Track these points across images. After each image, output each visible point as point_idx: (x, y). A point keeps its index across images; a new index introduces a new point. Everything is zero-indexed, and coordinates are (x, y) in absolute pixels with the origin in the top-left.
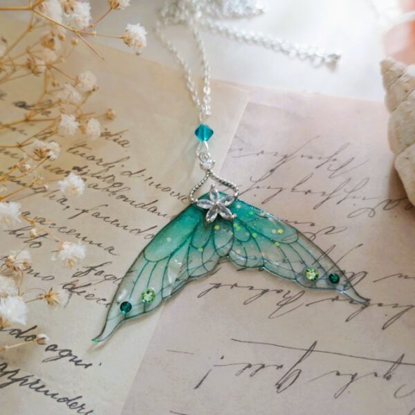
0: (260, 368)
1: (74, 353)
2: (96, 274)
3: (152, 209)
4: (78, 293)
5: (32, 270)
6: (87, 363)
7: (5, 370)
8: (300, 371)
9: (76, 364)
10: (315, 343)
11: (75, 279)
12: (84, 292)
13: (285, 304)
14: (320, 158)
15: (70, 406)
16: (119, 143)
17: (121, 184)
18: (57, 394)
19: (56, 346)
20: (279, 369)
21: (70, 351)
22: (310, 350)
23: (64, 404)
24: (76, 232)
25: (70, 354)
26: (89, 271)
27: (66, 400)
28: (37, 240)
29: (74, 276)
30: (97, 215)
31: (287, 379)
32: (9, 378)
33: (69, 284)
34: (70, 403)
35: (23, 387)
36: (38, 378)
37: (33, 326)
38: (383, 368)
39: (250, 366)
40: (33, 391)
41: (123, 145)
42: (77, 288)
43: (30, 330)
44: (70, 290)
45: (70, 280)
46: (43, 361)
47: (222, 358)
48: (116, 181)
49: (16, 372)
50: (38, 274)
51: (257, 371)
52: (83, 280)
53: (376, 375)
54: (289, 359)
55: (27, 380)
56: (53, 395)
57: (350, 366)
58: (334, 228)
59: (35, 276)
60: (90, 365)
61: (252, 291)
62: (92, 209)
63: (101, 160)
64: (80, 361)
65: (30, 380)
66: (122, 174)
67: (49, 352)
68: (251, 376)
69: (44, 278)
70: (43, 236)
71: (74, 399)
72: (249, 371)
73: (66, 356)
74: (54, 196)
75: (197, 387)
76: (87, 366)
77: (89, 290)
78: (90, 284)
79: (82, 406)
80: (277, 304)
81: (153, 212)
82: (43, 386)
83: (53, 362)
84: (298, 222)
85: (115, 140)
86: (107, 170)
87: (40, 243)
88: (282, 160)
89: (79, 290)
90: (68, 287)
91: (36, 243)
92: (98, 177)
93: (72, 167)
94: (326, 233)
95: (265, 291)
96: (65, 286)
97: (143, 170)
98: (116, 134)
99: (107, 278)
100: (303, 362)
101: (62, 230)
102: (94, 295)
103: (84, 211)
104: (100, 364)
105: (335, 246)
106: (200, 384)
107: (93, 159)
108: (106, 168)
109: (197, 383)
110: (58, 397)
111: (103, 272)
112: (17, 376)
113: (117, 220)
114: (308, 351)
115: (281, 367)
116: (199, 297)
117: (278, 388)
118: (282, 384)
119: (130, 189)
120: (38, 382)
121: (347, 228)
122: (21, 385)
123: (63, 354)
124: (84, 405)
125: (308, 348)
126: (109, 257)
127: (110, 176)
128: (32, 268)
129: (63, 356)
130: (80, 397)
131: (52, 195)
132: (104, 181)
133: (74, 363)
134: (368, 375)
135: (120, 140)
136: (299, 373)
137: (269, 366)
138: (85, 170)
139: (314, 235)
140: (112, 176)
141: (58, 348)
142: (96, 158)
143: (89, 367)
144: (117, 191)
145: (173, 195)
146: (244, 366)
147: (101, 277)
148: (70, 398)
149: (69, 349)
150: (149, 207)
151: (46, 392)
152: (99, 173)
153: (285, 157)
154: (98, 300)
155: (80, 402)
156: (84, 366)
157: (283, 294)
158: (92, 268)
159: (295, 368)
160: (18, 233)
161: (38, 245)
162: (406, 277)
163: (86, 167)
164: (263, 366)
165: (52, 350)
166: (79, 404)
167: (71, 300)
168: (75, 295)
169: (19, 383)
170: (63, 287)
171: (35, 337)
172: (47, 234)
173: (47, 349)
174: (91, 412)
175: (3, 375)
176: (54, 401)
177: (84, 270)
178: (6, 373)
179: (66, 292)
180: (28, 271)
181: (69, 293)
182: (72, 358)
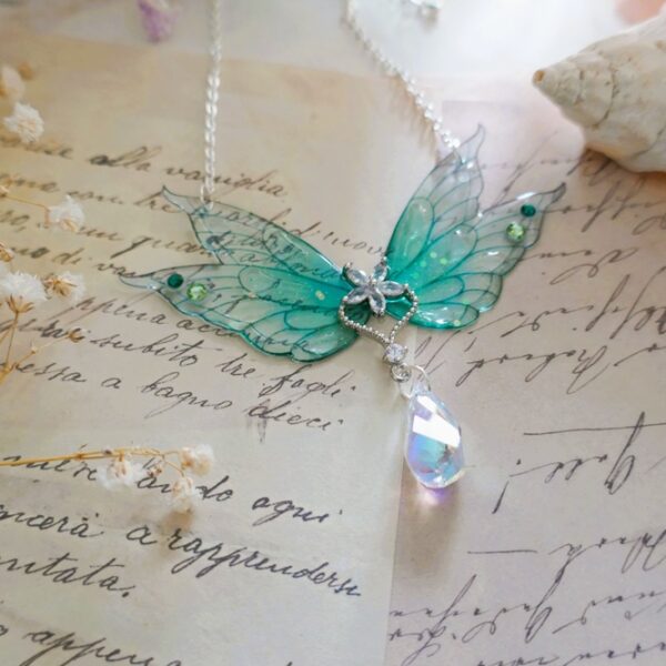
0: (576, 466)
1: (295, 504)
2: (293, 386)
4: (276, 418)
5: (195, 398)
6: (322, 514)
7: (201, 549)
8: (633, 458)
9: (305, 519)
10: (642, 416)
11: (263, 399)
12: (284, 414)
13: (584, 369)
15: (315, 579)
16: (269, 191)
18: (290, 567)
19: (267, 500)
20: (604, 462)
21: (290, 502)
22: (638, 426)
23: (305, 578)
25: (291, 507)
26: (282, 383)
27: (306, 572)
28: (189, 353)
29: (261, 395)
31: (618, 472)
32: (210, 558)
33: (257, 408)
34: (313, 576)
35: (235, 568)
36: (254, 550)
37: (223, 477)
39: (561, 466)
40: (252, 569)
41: (275, 193)
42: (271, 411)
43: (219, 484)
44: (261, 416)
45: (258, 401)
46: (254, 525)
47: (519, 463)
49: (219, 547)
50: (205, 402)
51: (573, 470)
52: (276, 398)
54: (613, 445)
55: (238, 557)
56: (284, 570)
59: (202, 405)
60: (326, 516)
61: (531, 362)
64: (310, 513)
65: (243, 556)
67: (258, 510)
68: (567, 479)
69: (216, 407)
70: (195, 346)
71: (318, 569)
72: (562, 473)
73: (287, 510)
75: (496, 510)
76: (321, 519)
77: (290, 410)
78: (289, 402)
79: (333, 577)
80: (574, 372)
82: (265, 560)
83: (269, 522)
85: (261, 189)
87: (194, 357)
89: (275, 413)
90: (256, 412)
91: (189, 358)
95: (550, 357)
96: (251, 411)
97: (316, 225)
98: (261, 180)
99: (311, 388)
100: (633, 444)
101: (221, 333)
102: (300, 417)
104: (341, 512)
106: (498, 505)
109: (494, 505)
110: (292, 571)
111: (302, 381)
112: (222, 554)
114: (636, 427)
115: (605, 457)
116: (457, 385)
117: (610, 486)
118: (613, 481)
120: (255, 555)
122: (231, 565)
123: (279, 509)
124: (335, 574)
125: (634, 424)
128: (194, 395)
129: (281, 512)
130: (326, 564)
133: (300, 518)
135: (269, 186)
136: (633, 461)
137: (588, 460)
141: (270, 502)
143: (326, 519)
145: (372, 251)
146: (554, 467)
147: (302, 389)
148: (311, 569)
149: (289, 499)
151: (272, 568)
153: (519, 167)
154: (309, 422)
155: (328, 571)
156: (317, 520)
157: (577, 356)
158: (285, 379)
159: (625, 456)
160: (155, 348)
161: (192, 360)
164: (579, 463)
165: (262, 506)
166: (328, 575)
167: (268, 431)
168: (271, 422)
169: (227, 563)
170: (250, 414)
171: (230, 493)
172: (201, 342)
173: (254, 507)
174: (349, 581)
175: (199, 557)
176: (289, 578)
177: (273, 384)
178: (203, 553)
179: (257, 419)
180: (189, 400)
181: (261, 420)
182: (295, 511)
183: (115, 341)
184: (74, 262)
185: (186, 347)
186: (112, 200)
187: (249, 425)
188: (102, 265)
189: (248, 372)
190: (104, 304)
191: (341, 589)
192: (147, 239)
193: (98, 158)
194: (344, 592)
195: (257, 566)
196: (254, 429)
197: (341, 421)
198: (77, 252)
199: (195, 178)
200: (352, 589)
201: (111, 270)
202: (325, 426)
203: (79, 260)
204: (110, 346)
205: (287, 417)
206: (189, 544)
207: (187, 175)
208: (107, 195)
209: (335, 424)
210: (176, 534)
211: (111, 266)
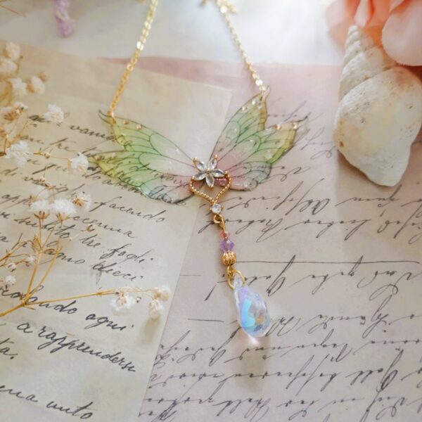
1: (110, 319)
2: (119, 255)
4: (107, 272)
5: (65, 257)
6: (122, 327)
7: (55, 338)
8: (284, 278)
9: (113, 328)
11: (102, 260)
12: (112, 270)
14: (284, 116)
15: (112, 361)
18: (101, 353)
19: (94, 315)
20: (268, 279)
21: (107, 318)
23: (107, 359)
24: (98, 222)
25: (107, 321)
26: (114, 252)
27: (109, 356)
28: (66, 231)
29: (101, 258)
30: (114, 206)
31: (275, 285)
32: (59, 344)
33: (98, 265)
34: (112, 359)
35: (71, 350)
36: (83, 342)
37: (73, 301)
38: (347, 268)
40: (80, 352)
42: (105, 267)
43: (70, 304)
44: (99, 269)
45: (98, 262)
46: (85, 328)
47: (223, 276)
49: (65, 338)
50: (70, 259)
51: (251, 282)
52: (109, 261)
53: (342, 274)
55: (74, 344)
56: (97, 354)
57: (320, 271)
58: (300, 169)
59: (69, 261)
60: (125, 327)
61: (241, 223)
62: (109, 201)
64: (116, 325)
65: (77, 344)
67: (89, 320)
69: (76, 262)
70: (70, 227)
71: (115, 355)
76: (122, 329)
77: (115, 268)
78: (115, 264)
79: (122, 360)
82: (88, 348)
83: (94, 328)
87: (68, 234)
89: (107, 269)
90: (97, 267)
91: (66, 234)
94: (295, 173)
96: (95, 266)
99: (129, 257)
101: (85, 221)
102: (120, 272)
103: (102, 204)
104: (133, 326)
105: (302, 182)
106: (209, 296)
109: (206, 296)
110: (102, 355)
111: (125, 252)
112: (65, 342)
113: (131, 209)
115: (270, 277)
116: (199, 232)
120: (83, 344)
121: (310, 168)
122: (69, 348)
123: (101, 321)
124: (124, 359)
126: (128, 240)
128: (65, 255)
129: (101, 323)
130: (120, 353)
133: (110, 327)
134: (336, 274)
136: (284, 280)
139: (285, 175)
141: (96, 317)
143: (124, 329)
147: (124, 257)
148: (111, 355)
149: (105, 316)
151: (91, 352)
154: (124, 276)
155: (120, 357)
156: (119, 329)
157: (265, 223)
158: (115, 250)
159: (281, 277)
160: (49, 227)
161: (67, 235)
162: (360, 200)
164: (256, 278)
165: (91, 319)
166: (120, 358)
167: (101, 278)
168: (104, 273)
169: (68, 347)
170: (93, 268)
171: (75, 310)
172: (74, 226)
173: (87, 319)
174: (130, 363)
175: (53, 342)
176: (99, 358)
177: (109, 252)
178: (56, 340)
179: (97, 271)
180: (62, 257)
181: (99, 272)
182: (108, 323)
183: (27, 221)
184: (12, 175)
185: (65, 228)
186: (38, 141)
187: (92, 274)
188: (27, 178)
189: (96, 245)
190: (24, 200)
191: (125, 367)
192: (54, 165)
193: (33, 116)
194: (127, 369)
195: (83, 350)
196: (94, 276)
197: (142, 277)
198: (15, 170)
199: (85, 133)
200: (131, 368)
201: (31, 181)
202: (133, 278)
203: (15, 174)
204: (24, 223)
205: (112, 272)
206: (49, 335)
207: (82, 130)
208: (36, 138)
209: (138, 278)
210: (43, 329)
211: (32, 179)
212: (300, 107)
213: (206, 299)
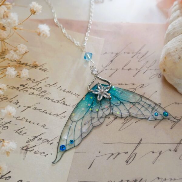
2: (38, 140)
3: (63, 103)
4: (30, 151)
8: (136, 153)
10: (141, 140)
11: (27, 144)
12: (33, 150)
14: (133, 53)
17: (45, 91)
19: (21, 181)
24: (25, 119)
26: (35, 138)
28: (6, 125)
29: (27, 142)
30: (35, 109)
33: (24, 147)
37: (9, 171)
38: (173, 147)
41: (44, 71)
42: (29, 148)
43: (7, 174)
44: (26, 150)
45: (25, 144)
47: (99, 152)
48: (43, 90)
51: (116, 156)
52: (32, 144)
53: (170, 150)
58: (143, 85)
62: (33, 106)
63: (34, 80)
66: (46, 86)
74: (12, 101)
77: (35, 149)
78: (36, 146)
81: (63, 104)
84: (127, 84)
85: (40, 69)
86: (38, 85)
88: (115, 56)
91: (6, 127)
92: (33, 89)
93: (20, 85)
94: (140, 88)
96: (23, 148)
97: (56, 83)
98: (40, 66)
99: (44, 141)
100: (137, 149)
101: (18, 119)
102: (38, 151)
103: (28, 107)
105: (145, 93)
106: (91, 166)
107: (30, 80)
108: (37, 83)
109: (89, 166)
111: (41, 138)
113: (46, 110)
115: (127, 153)
117: (127, 162)
119: (50, 93)
121: (149, 84)
126: (44, 130)
127: (40, 88)
131: (11, 101)
132: (37, 90)
134: (166, 151)
135: (43, 69)
137: (122, 153)
138: (26, 86)
139: (135, 89)
140: (41, 87)
141: (23, 181)
142: (31, 79)
144: (44, 95)
145: (72, 94)
147: (41, 141)
150: (61, 102)
152: (34, 86)
153: (117, 54)
154: (41, 153)
158: (36, 137)
159: (134, 153)
162: (178, 104)
163: (27, 84)
164: (119, 154)
167: (27, 156)
168: (28, 152)
170: (22, 149)
171: (10, 177)
172: (11, 122)
177: (32, 138)
179: (24, 151)
181: (26, 151)
185: (6, 123)
187: (21, 153)
189: (24, 134)
196: (22, 154)
197: (52, 154)
202: (46, 155)
205: (34, 151)
209: (49, 155)
212: (142, 48)
213: (90, 168)
